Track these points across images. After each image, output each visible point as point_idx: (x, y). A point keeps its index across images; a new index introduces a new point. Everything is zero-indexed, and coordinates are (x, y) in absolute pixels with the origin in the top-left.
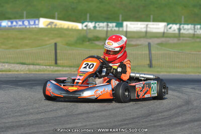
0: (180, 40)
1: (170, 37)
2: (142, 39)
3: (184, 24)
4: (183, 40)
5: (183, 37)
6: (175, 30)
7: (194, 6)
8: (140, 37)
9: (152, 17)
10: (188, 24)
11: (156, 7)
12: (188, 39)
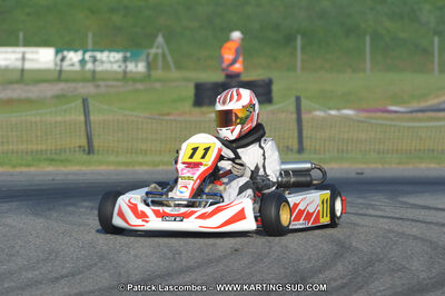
0: (98, 86)
1: (74, 81)
2: (16, 86)
3: (93, 51)
4: (107, 86)
5: (103, 80)
6: (73, 65)
7: (113, 10)
8: (11, 83)
9: (21, 35)
10: (102, 51)
11: (28, 14)
12: (115, 83)
